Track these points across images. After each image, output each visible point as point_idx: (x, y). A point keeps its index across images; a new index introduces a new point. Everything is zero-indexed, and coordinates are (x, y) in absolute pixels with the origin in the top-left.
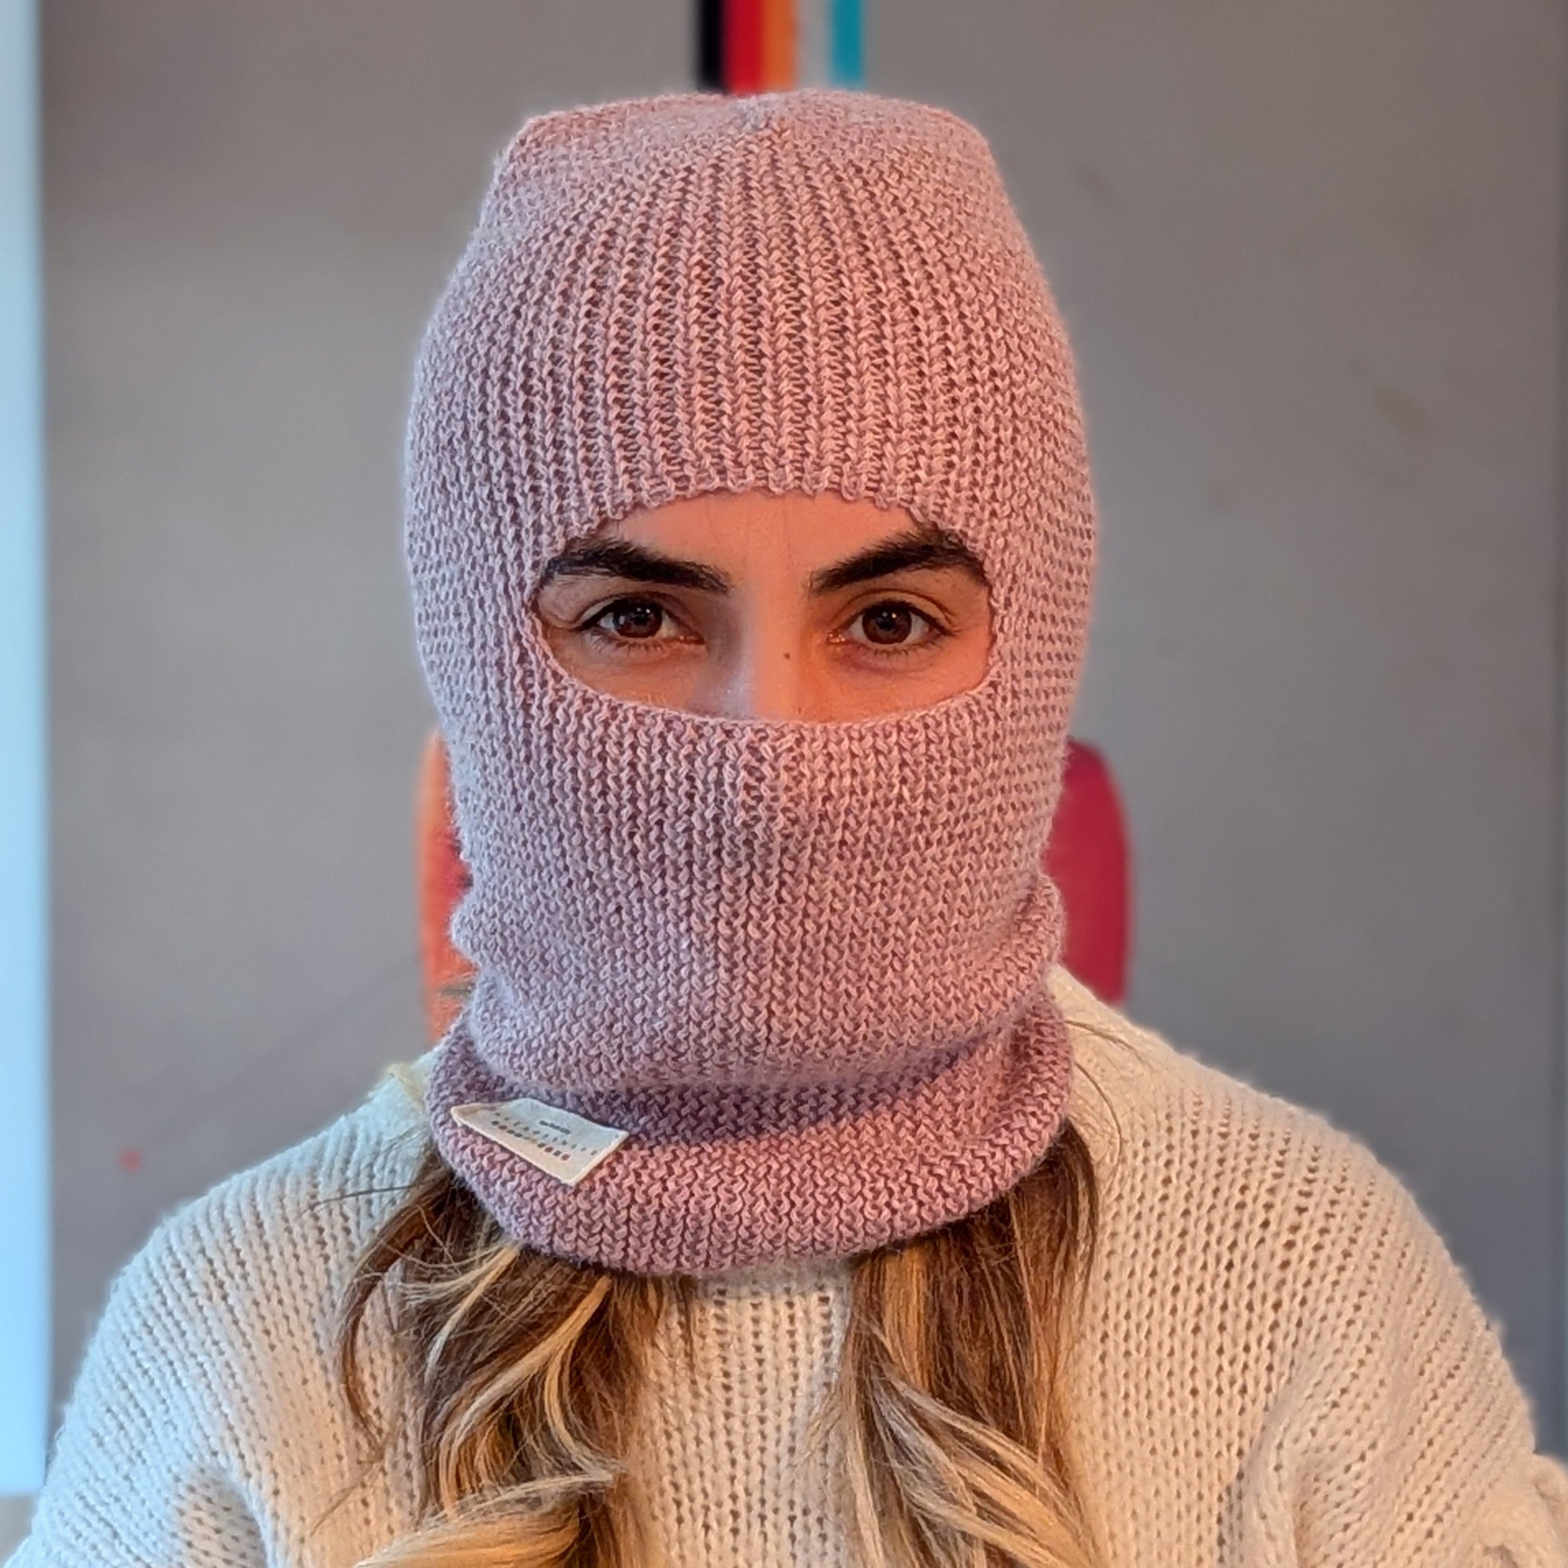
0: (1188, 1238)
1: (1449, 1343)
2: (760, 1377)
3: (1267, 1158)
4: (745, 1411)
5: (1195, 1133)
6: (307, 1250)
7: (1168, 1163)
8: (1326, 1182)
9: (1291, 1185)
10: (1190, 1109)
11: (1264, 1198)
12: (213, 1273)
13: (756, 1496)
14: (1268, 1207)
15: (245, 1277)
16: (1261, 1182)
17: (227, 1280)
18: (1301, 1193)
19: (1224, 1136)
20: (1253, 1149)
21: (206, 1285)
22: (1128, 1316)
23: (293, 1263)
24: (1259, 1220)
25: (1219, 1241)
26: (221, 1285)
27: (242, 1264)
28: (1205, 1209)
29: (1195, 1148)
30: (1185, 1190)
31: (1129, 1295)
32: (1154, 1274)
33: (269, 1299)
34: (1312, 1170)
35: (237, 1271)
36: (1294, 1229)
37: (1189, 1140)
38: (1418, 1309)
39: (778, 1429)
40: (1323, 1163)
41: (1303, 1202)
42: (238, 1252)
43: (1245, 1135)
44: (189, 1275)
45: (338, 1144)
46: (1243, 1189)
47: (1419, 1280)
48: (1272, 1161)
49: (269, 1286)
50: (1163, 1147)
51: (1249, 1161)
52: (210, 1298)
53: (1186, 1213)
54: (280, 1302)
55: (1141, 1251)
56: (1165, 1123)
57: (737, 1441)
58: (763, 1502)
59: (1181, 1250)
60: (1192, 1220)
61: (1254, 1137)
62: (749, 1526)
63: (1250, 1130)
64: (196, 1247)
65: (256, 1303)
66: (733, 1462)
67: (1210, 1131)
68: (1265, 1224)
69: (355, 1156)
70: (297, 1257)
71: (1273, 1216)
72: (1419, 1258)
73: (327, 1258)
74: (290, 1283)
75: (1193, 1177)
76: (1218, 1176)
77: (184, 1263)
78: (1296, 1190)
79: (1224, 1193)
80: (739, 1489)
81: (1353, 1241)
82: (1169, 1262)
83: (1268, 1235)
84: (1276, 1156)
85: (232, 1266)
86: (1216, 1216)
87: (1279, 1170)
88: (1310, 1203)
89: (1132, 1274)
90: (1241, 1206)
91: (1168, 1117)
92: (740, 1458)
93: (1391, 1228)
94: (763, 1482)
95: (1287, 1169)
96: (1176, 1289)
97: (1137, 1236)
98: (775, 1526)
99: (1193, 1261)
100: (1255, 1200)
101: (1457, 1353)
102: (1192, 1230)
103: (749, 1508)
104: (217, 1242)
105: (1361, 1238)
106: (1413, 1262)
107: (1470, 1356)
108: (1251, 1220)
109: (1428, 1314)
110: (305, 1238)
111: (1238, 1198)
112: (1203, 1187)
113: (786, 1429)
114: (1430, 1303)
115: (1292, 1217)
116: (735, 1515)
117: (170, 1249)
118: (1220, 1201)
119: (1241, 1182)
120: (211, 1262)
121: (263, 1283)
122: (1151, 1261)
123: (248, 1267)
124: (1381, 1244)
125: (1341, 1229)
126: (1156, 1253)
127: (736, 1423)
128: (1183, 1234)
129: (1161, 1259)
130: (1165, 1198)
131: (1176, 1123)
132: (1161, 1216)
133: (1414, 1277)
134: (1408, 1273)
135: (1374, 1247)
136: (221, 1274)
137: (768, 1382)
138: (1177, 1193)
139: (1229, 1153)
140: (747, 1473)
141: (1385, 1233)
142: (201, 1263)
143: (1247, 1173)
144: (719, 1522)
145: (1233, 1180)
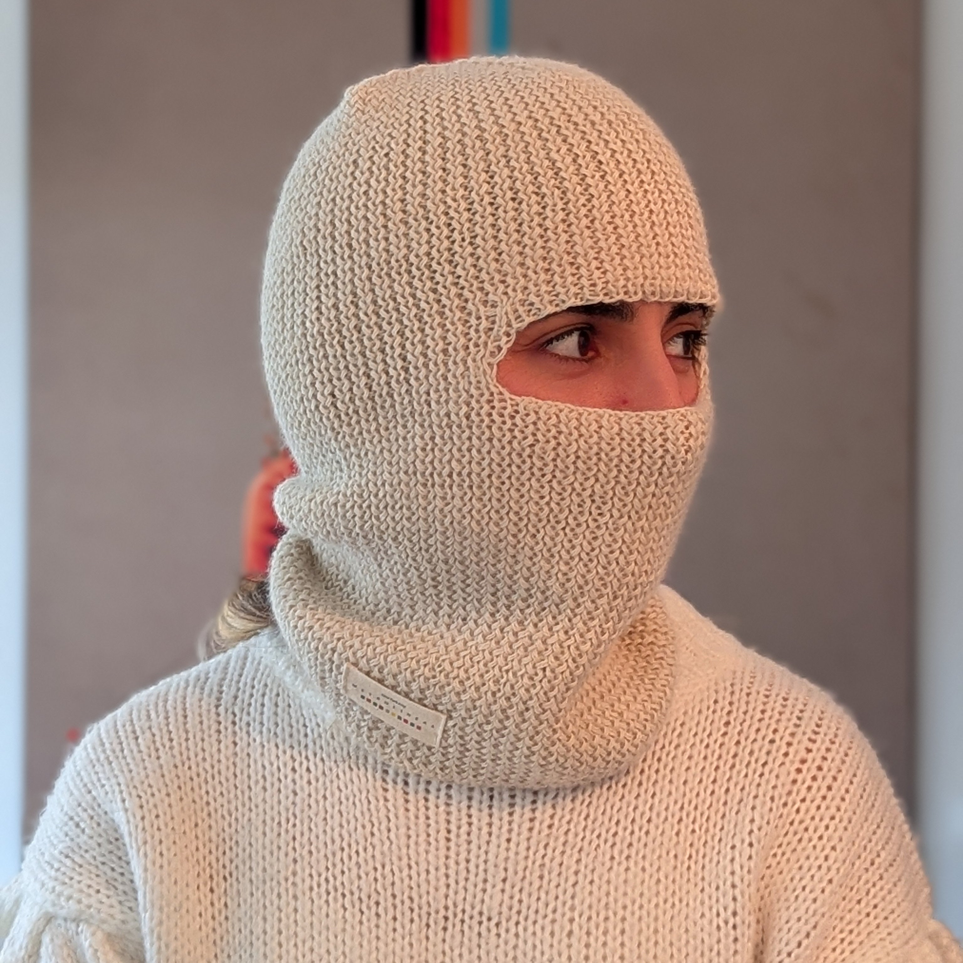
0: (738, 759)
1: (891, 844)
2: (469, 834)
3: (792, 713)
4: (458, 855)
5: (748, 695)
6: (210, 736)
7: (729, 713)
8: (825, 735)
9: (804, 733)
10: (747, 679)
11: (787, 738)
12: (154, 742)
13: (460, 908)
14: (789, 744)
15: (171, 748)
16: (786, 728)
17: (161, 748)
18: (810, 740)
19: (767, 696)
20: (784, 706)
21: (149, 748)
22: (696, 808)
23: (200, 744)
24: (783, 751)
25: (756, 761)
26: (157, 750)
27: (171, 740)
28: (750, 741)
29: (747, 703)
30: (739, 728)
31: (698, 795)
32: (714, 781)
33: (183, 765)
34: (818, 726)
35: (168, 745)
36: (803, 761)
37: (745, 698)
38: (872, 824)
39: (477, 867)
40: (825, 722)
41: (810, 745)
42: (170, 732)
43: (780, 698)
44: (140, 740)
45: (236, 662)
46: (775, 731)
47: (873, 806)
48: (794, 715)
49: (185, 757)
50: (727, 703)
51: (780, 713)
52: (150, 756)
53: (738, 743)
54: (190, 768)
55: (707, 767)
56: (729, 689)
57: (452, 872)
58: (464, 911)
59: (733, 766)
60: (741, 747)
61: (785, 699)
62: (454, 926)
63: (783, 694)
64: (147, 725)
65: (176, 767)
66: (448, 886)
67: (758, 693)
68: (786, 754)
69: (245, 672)
70: (203, 740)
71: (792, 750)
72: (873, 793)
73: (220, 742)
74: (196, 756)
75: (744, 721)
76: (760, 720)
77: (138, 733)
78: (807, 736)
79: (763, 732)
80: (450, 903)
81: (835, 779)
82: (724, 773)
83: (787, 760)
84: (797, 713)
85: (166, 741)
86: (756, 746)
87: (798, 722)
88: (814, 747)
89: (701, 781)
90: (772, 741)
91: (732, 685)
92: (453, 885)
93: (859, 773)
94: (465, 899)
95: (803, 723)
96: (727, 790)
97: (705, 758)
98: (470, 927)
99: (739, 772)
100: (781, 739)
101: (894, 851)
102: (740, 753)
103: (455, 915)
104: (159, 724)
105: (840, 777)
106: (869, 795)
107: (902, 854)
108: (777, 751)
109: (878, 827)
110: (209, 728)
111: (770, 736)
112: (750, 726)
113: (482, 867)
114: (879, 820)
115: (803, 754)
116: (446, 918)
117: (132, 721)
118: (760, 737)
119: (773, 726)
120: (154, 735)
121: (181, 754)
122: (714, 773)
123: (174, 743)
124: (851, 783)
125: (829, 770)
126: (717, 768)
127: (452, 862)
128: (735, 756)
129: (720, 771)
130: (725, 734)
131: (737, 688)
132: (721, 745)
133: (870, 804)
134: (867, 801)
135: (846, 785)
136: (158, 744)
137: (473, 837)
138: (733, 731)
139: (769, 707)
140: (456, 893)
141: (855, 775)
142: (148, 734)
143: (778, 721)
144: (436, 923)
145: (769, 725)
